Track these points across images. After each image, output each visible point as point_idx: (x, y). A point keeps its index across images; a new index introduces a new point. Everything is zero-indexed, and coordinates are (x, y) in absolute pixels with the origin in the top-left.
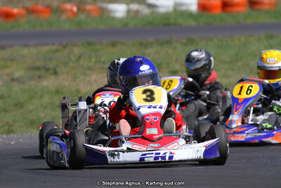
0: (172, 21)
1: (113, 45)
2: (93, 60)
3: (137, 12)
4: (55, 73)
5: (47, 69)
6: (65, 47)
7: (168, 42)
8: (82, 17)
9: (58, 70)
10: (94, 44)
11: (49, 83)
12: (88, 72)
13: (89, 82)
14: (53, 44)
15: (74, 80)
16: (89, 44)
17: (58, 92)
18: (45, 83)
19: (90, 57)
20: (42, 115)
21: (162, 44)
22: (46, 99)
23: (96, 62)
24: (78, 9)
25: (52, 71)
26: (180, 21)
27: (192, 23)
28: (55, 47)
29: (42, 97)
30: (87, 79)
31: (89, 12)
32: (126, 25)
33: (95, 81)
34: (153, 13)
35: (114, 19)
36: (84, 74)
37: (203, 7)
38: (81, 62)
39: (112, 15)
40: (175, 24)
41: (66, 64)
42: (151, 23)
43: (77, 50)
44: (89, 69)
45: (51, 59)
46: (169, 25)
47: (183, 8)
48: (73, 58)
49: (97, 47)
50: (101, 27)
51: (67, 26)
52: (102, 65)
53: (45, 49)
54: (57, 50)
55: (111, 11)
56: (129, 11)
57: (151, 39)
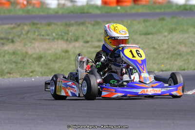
0: (85, 11)
1: (49, 25)
2: (36, 34)
3: (64, 5)
4: (13, 42)
5: (8, 39)
6: (19, 25)
7: (83, 24)
8: (30, 7)
9: (14, 40)
10: (37, 24)
11: (9, 47)
12: (33, 41)
13: (34, 48)
14: (11, 24)
15: (24, 46)
16: (34, 24)
17: (14, 53)
18: (6, 48)
19: (35, 32)
20: (4, 67)
21: (79, 25)
22: (7, 57)
23: (38, 35)
24: (28, 2)
25: (10, 41)
26: (91, 11)
27: (98, 12)
28: (12, 26)
29: (4, 56)
30: (33, 45)
31: (34, 4)
32: (57, 12)
33: (38, 47)
34: (74, 6)
35: (49, 9)
36: (31, 42)
37: (105, 3)
38: (29, 35)
39: (49, 6)
40: (87, 13)
41: (19, 36)
42: (72, 12)
43: (26, 28)
44: (34, 39)
45: (10, 33)
46: (84, 13)
47: (93, 3)
48: (24, 33)
49: (39, 26)
50: (42, 14)
51: (20, 13)
52: (42, 37)
53: (6, 27)
54: (14, 28)
55: (47, 4)
56: (59, 5)
57: (73, 22)
